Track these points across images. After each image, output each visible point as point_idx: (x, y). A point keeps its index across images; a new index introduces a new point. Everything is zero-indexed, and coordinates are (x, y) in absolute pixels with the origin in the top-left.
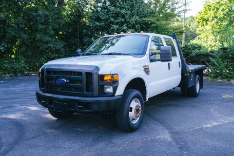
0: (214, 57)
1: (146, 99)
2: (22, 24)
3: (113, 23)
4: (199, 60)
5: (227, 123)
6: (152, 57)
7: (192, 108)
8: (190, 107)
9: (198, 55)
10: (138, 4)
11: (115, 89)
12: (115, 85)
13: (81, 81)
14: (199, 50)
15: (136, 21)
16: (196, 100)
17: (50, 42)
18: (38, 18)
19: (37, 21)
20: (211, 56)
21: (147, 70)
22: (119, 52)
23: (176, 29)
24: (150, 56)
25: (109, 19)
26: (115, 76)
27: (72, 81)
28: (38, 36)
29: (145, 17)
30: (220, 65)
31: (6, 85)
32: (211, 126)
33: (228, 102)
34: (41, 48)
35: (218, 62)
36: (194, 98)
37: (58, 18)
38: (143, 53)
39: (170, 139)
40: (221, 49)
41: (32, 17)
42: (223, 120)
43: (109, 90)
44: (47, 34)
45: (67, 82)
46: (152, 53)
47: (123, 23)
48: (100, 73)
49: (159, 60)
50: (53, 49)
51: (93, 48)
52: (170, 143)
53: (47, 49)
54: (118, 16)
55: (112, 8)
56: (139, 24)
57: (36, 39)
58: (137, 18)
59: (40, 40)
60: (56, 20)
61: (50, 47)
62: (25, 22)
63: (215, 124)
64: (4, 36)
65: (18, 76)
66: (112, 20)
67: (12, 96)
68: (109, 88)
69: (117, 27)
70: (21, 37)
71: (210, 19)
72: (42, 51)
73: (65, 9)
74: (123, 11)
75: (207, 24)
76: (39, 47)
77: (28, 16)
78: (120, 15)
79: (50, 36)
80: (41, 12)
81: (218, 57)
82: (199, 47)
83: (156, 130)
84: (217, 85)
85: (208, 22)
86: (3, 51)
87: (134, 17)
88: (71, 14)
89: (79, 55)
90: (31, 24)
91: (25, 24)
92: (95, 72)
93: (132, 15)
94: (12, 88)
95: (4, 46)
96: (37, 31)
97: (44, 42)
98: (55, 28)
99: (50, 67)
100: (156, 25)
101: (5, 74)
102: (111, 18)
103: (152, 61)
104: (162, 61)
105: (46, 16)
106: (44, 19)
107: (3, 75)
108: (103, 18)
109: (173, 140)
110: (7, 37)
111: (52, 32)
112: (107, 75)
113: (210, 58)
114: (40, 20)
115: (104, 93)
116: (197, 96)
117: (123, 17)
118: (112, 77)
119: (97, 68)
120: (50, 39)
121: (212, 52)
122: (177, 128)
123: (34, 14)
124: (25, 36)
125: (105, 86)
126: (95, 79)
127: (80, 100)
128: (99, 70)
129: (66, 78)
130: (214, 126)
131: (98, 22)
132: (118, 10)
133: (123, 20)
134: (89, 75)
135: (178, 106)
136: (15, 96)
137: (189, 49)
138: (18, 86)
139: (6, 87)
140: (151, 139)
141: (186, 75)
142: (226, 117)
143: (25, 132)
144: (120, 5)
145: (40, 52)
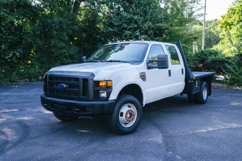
0: (230, 64)
1: (143, 105)
2: (37, 30)
3: (126, 29)
4: (215, 66)
5: (222, 129)
6: (150, 65)
7: (194, 115)
8: (192, 113)
9: (214, 62)
10: (151, 10)
11: (109, 95)
12: (108, 91)
13: (78, 87)
14: (216, 56)
15: (149, 27)
16: (201, 107)
17: (64, 48)
18: (53, 25)
19: (52, 28)
20: (227, 62)
21: (143, 77)
22: (118, 60)
23: (190, 35)
24: (147, 63)
25: (122, 25)
26: (108, 82)
27: (70, 86)
28: (53, 42)
29: (158, 23)
30: (236, 71)
31: (19, 89)
32: (205, 131)
33: (234, 109)
34: (55, 54)
35: (234, 69)
36: (200, 105)
37: (73, 24)
38: (141, 61)
39: (160, 142)
40: (238, 55)
41: (46, 24)
42: (219, 126)
43: (104, 95)
44: (61, 40)
45: (66, 87)
46: (149, 61)
47: (136, 29)
48: (96, 79)
49: (156, 68)
50: (67, 54)
51: (97, 55)
52: (159, 145)
53: (61, 55)
54: (131, 22)
55: (125, 14)
56: (152, 29)
57: (51, 45)
58: (150, 23)
59: (55, 46)
60: (70, 27)
61: (64, 52)
62: (40, 29)
63: (210, 129)
64: (21, 42)
65: (33, 81)
66: (125, 26)
67: (24, 100)
68: (104, 93)
69: (130, 32)
70: (36, 43)
71: (235, 23)
72: (57, 57)
73: (80, 15)
74: (136, 17)
75: (231, 28)
76: (53, 53)
77: (43, 23)
78: (132, 21)
79: (65, 42)
80: (56, 19)
81: (234, 63)
82: (216, 53)
83: (150, 134)
84: (232, 92)
85: (232, 26)
86: (19, 56)
87: (147, 23)
88: (85, 20)
89: (83, 62)
90: (47, 30)
91: (41, 30)
92: (91, 78)
93: (145, 21)
94: (25, 93)
95: (19, 52)
96: (51, 37)
97: (58, 48)
98: (69, 34)
99: (53, 73)
100: (169, 31)
101: (20, 79)
102: (124, 24)
103: (149, 68)
104: (159, 68)
105: (61, 23)
106: (59, 26)
107: (19, 80)
108: (116, 24)
109: (163, 143)
110: (23, 43)
111: (67, 38)
112: (102, 81)
113: (226, 64)
114: (54, 26)
115: (100, 98)
116: (204, 103)
117: (136, 22)
118: (106, 83)
119: (93, 75)
120: (64, 45)
121: (228, 58)
122: (171, 132)
123: (49, 21)
124: (40, 42)
125: (101, 91)
126: (91, 84)
127: (77, 104)
128: (94, 76)
129: (66, 84)
130: (208, 132)
131: (111, 28)
132: (132, 15)
133: (136, 26)
134: (85, 80)
135: (181, 112)
136: (27, 100)
137: (205, 55)
138: (31, 91)
139: (20, 92)
140: (143, 142)
141: (190, 81)
142: (225, 123)
143: (30, 132)
144: (133, 11)
145: (54, 58)
